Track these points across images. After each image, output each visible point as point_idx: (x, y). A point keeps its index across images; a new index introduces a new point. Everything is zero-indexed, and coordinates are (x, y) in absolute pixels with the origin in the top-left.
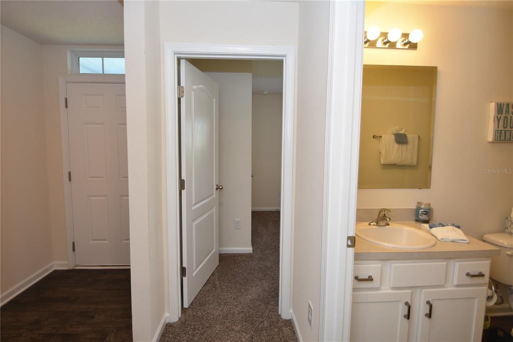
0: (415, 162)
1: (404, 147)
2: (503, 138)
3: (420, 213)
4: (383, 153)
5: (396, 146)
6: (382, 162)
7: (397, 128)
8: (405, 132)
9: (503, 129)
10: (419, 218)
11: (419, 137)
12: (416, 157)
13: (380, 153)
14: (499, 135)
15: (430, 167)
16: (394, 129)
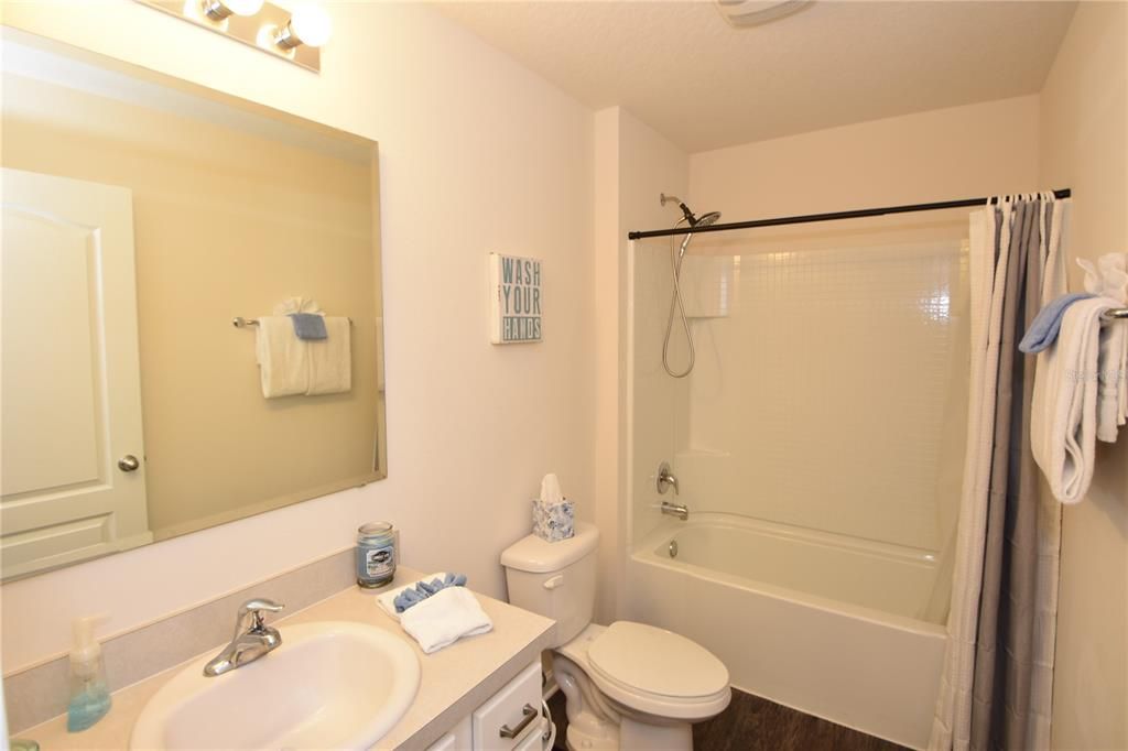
0: (346, 384)
1: (320, 347)
2: (515, 334)
3: (369, 559)
4: (267, 368)
5: (300, 345)
6: (266, 393)
7: (299, 299)
8: (320, 310)
9: (514, 314)
10: (368, 576)
11: (351, 323)
12: (348, 370)
13: (259, 366)
14: (509, 327)
15: (382, 393)
16: (294, 302)
